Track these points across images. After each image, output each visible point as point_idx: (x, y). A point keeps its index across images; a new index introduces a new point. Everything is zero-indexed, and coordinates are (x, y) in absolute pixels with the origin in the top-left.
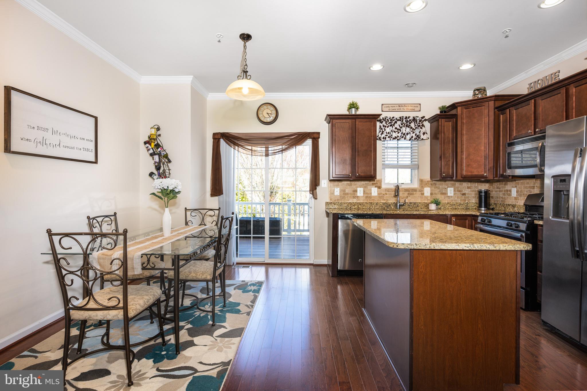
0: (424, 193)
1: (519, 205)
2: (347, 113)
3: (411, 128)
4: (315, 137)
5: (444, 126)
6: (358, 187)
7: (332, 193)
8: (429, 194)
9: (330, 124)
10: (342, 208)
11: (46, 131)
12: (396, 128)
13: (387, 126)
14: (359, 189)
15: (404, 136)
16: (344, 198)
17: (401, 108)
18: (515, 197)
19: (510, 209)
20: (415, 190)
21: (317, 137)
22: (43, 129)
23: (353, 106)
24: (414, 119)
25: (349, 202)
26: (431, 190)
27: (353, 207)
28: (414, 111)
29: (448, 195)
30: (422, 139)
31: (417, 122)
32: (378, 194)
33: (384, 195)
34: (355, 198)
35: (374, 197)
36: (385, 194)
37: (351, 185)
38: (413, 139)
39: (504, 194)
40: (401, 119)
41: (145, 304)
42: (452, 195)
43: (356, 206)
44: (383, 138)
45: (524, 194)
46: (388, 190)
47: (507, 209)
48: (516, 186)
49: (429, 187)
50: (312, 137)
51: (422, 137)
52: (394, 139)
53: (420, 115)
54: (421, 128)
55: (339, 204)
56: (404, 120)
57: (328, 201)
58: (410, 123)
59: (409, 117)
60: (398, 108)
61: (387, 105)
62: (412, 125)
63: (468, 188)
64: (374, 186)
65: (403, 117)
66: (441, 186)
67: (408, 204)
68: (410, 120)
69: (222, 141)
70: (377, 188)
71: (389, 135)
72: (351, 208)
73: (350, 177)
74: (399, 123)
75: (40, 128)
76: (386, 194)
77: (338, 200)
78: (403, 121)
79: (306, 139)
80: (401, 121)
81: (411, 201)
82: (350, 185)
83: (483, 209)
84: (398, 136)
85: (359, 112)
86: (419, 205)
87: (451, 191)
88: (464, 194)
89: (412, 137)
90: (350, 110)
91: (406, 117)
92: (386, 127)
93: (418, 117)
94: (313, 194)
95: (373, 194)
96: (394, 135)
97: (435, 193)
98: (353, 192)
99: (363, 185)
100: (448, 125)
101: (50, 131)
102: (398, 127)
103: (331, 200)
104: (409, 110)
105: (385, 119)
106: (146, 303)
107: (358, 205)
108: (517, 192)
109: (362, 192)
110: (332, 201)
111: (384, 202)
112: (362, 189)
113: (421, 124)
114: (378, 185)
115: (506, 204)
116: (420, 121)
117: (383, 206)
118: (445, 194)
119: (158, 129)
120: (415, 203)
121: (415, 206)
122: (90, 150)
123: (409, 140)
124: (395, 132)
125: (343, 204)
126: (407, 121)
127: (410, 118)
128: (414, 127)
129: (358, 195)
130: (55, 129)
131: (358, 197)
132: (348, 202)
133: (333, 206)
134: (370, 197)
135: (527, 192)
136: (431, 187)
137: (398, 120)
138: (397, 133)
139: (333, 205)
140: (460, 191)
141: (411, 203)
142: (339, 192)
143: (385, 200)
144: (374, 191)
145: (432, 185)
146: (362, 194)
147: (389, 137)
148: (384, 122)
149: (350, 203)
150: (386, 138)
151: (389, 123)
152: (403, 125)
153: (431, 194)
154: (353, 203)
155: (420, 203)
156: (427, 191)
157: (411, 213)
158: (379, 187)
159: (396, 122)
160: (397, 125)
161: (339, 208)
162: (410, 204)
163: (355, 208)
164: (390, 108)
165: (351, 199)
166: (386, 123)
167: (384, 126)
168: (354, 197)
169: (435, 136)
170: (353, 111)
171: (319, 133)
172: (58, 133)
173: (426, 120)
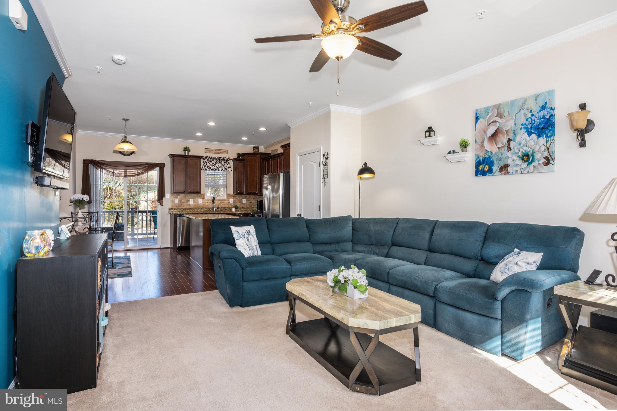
0: (229, 202)
2: (183, 153)
3: (222, 164)
4: (162, 166)
5: (239, 165)
6: (190, 198)
7: (173, 202)
8: (232, 203)
9: (172, 158)
10: (180, 211)
12: (213, 164)
14: (190, 200)
15: (218, 169)
16: (181, 205)
17: (217, 151)
20: (224, 200)
23: (186, 149)
24: (224, 159)
26: (234, 200)
27: (187, 211)
28: (223, 153)
30: (228, 171)
31: (225, 160)
32: (203, 202)
33: (206, 203)
37: (185, 197)
38: (223, 170)
40: (216, 158)
42: (245, 203)
43: (189, 210)
44: (206, 169)
46: (208, 200)
50: (159, 166)
52: (212, 170)
53: (226, 156)
54: (227, 164)
55: (178, 209)
56: (218, 159)
57: (170, 207)
58: (221, 161)
59: (221, 158)
60: (214, 151)
61: (208, 149)
62: (223, 162)
63: (253, 199)
64: (200, 198)
66: (239, 198)
67: (220, 208)
68: (221, 159)
69: (90, 165)
71: (209, 168)
72: (185, 211)
73: (184, 192)
74: (215, 160)
76: (208, 203)
77: (177, 206)
78: (217, 160)
79: (156, 167)
81: (222, 207)
83: (259, 210)
84: (214, 169)
85: (190, 154)
87: (244, 200)
88: (251, 202)
89: (222, 169)
91: (219, 158)
92: (207, 162)
93: (226, 158)
94: (160, 202)
95: (200, 203)
96: (212, 168)
97: (236, 202)
98: (187, 201)
99: (193, 197)
100: (241, 164)
102: (215, 163)
104: (221, 153)
105: (207, 158)
107: (190, 208)
110: (173, 207)
111: (206, 207)
112: (192, 200)
113: (228, 162)
114: (203, 197)
116: (227, 160)
118: (242, 202)
120: (224, 208)
123: (221, 171)
124: (212, 166)
125: (181, 208)
126: (220, 160)
128: (223, 164)
129: (190, 203)
134: (198, 204)
136: (233, 198)
137: (214, 159)
138: (214, 166)
139: (174, 209)
140: (249, 201)
141: (222, 208)
142: (177, 201)
143: (207, 206)
144: (200, 201)
146: (192, 203)
147: (209, 169)
148: (206, 160)
150: (207, 169)
151: (209, 160)
152: (217, 162)
153: (234, 202)
154: (187, 208)
155: (227, 208)
156: (231, 201)
158: (203, 199)
159: (213, 160)
160: (213, 162)
161: (178, 211)
164: (210, 151)
165: (185, 206)
166: (207, 160)
167: (206, 162)
168: (187, 205)
169: (235, 169)
170: (186, 153)
171: (164, 164)
173: (230, 160)
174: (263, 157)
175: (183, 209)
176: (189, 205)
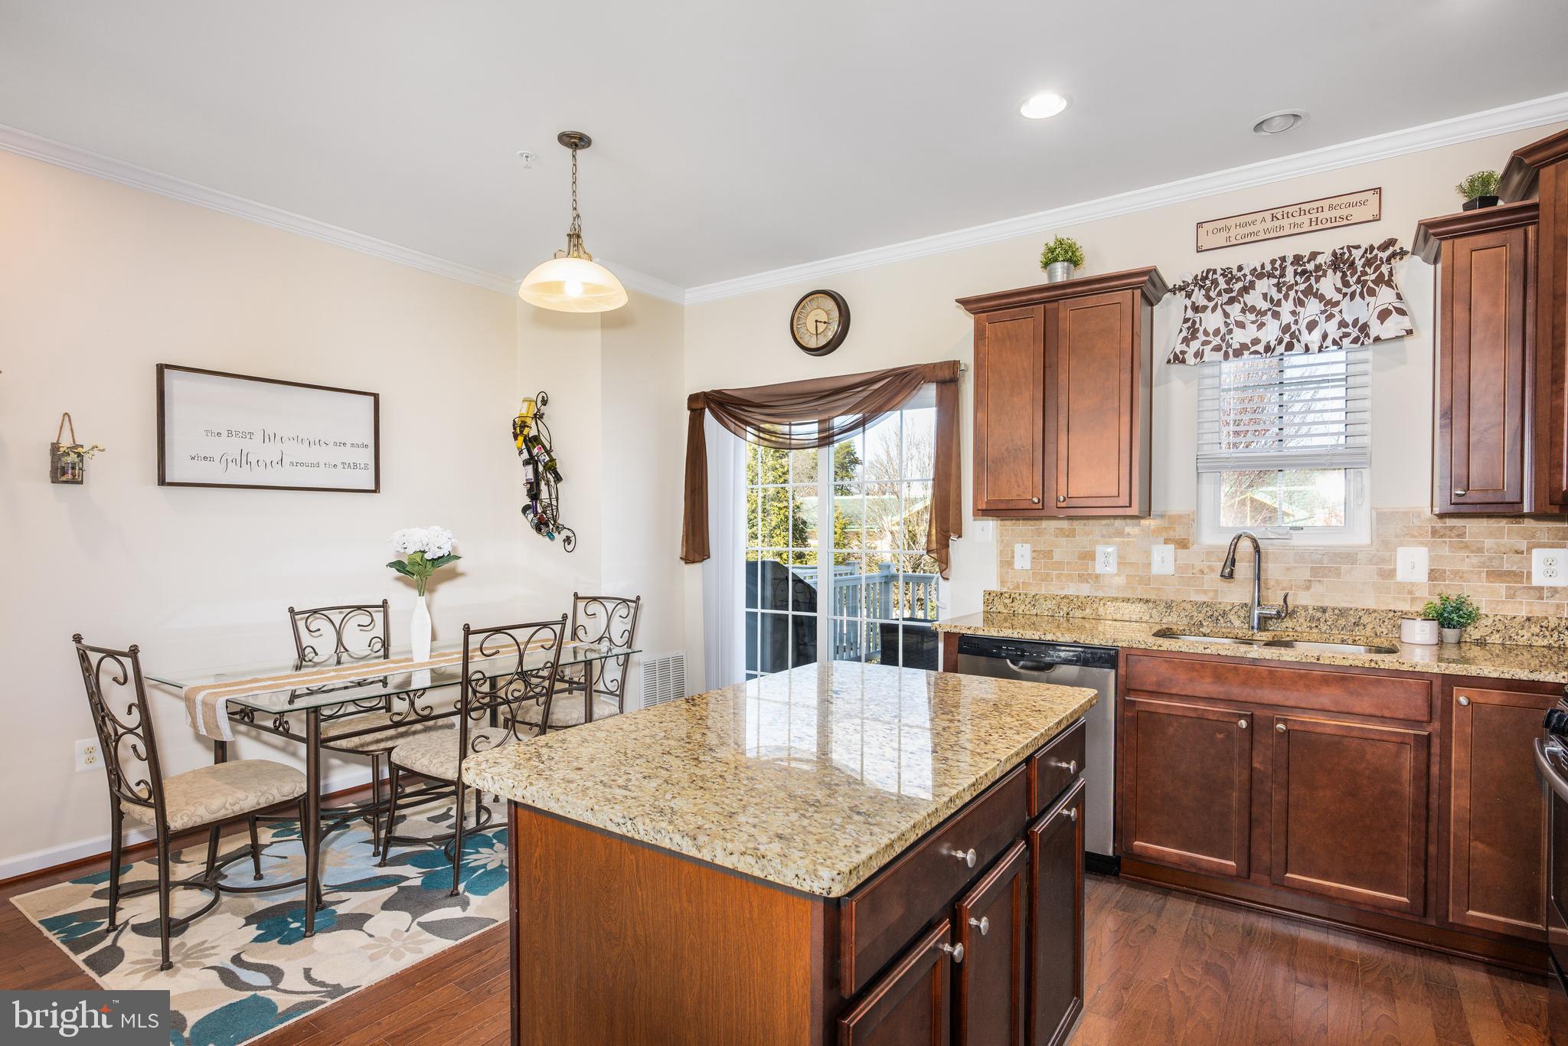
0: (1395, 570)
3: (1324, 298)
4: (946, 378)
6: (1097, 542)
7: (1007, 562)
8: (1421, 576)
10: (1036, 615)
11: (248, 436)
12: (1251, 309)
13: (1211, 305)
14: (1101, 550)
15: (1290, 340)
16: (1046, 578)
17: (1285, 222)
20: (1349, 557)
21: (949, 378)
22: (240, 435)
23: (1063, 252)
24: (1340, 260)
25: (1063, 593)
26: (1432, 559)
27: (1078, 613)
29: (1536, 583)
30: (1377, 339)
31: (1352, 267)
32: (1177, 568)
33: (1202, 572)
34: (1088, 582)
35: (1163, 579)
37: (1072, 534)
40: (1275, 270)
41: (224, 807)
42: (1558, 581)
43: (1088, 611)
44: (1193, 355)
46: (1213, 554)
49: (1422, 544)
50: (938, 378)
51: (1373, 334)
52: (1238, 353)
53: (1369, 237)
54: (1371, 293)
55: (1028, 600)
56: (1290, 270)
57: (995, 587)
58: (1319, 280)
59: (1314, 255)
60: (1269, 224)
61: (1220, 224)
62: (1328, 285)
64: (1162, 540)
65: (1283, 259)
66: (1492, 542)
67: (1311, 611)
68: (1318, 268)
69: (708, 416)
70: (1171, 547)
71: (1218, 341)
72: (1068, 614)
73: (1034, 507)
74: (1265, 285)
75: (234, 433)
76: (1212, 570)
77: (1024, 585)
78: (1283, 275)
79: (918, 387)
80: (1275, 277)
81: (1327, 603)
82: (1067, 536)
84: (1260, 342)
86: (1365, 619)
87: (1549, 563)
89: (1324, 336)
90: (1048, 269)
91: (1299, 258)
93: (1358, 247)
94: (939, 562)
95: (1157, 568)
97: (1456, 573)
98: (1079, 558)
99: (1117, 533)
100: (1494, 260)
101: (258, 437)
102: (1264, 306)
103: (1003, 583)
104: (1320, 226)
105: (1205, 279)
106: (228, 806)
107: (1095, 606)
109: (1113, 560)
110: (1005, 590)
111: (1203, 598)
112: (1113, 549)
113: (1373, 277)
114: (1179, 533)
116: (1371, 262)
117: (1195, 614)
118: (1520, 576)
119: (545, 402)
120: (1343, 613)
121: (1342, 622)
122: (362, 466)
123: (1320, 351)
124: (1244, 326)
125: (1042, 601)
126: (1305, 275)
127: (1320, 260)
128: (1334, 295)
129: (1097, 572)
130: (270, 432)
131: (1097, 576)
132: (1059, 593)
133: (1006, 606)
134: (1146, 580)
136: (1433, 547)
137: (1260, 276)
138: (1255, 327)
139: (1007, 601)
141: (1324, 611)
142: (1029, 555)
143: (1205, 592)
144: (1163, 558)
145: (1441, 536)
146: (1112, 569)
147: (1218, 349)
148: (1199, 292)
149: (1065, 597)
150: (1200, 355)
151: (1219, 294)
152: (1283, 292)
153: (1434, 575)
154: (1078, 597)
155: (1368, 612)
156: (1413, 561)
157: (1238, 655)
158: (1183, 544)
159: (1252, 286)
160: (1254, 299)
161: (1028, 612)
162: (1319, 614)
163: (1084, 616)
164: (1233, 233)
165: (1071, 585)
166: (1206, 295)
167: (1195, 308)
168: (1083, 578)
170: (1060, 273)
171: (955, 364)
172: (278, 438)
173: (1401, 248)
175: (1054, 602)
176: (1089, 580)
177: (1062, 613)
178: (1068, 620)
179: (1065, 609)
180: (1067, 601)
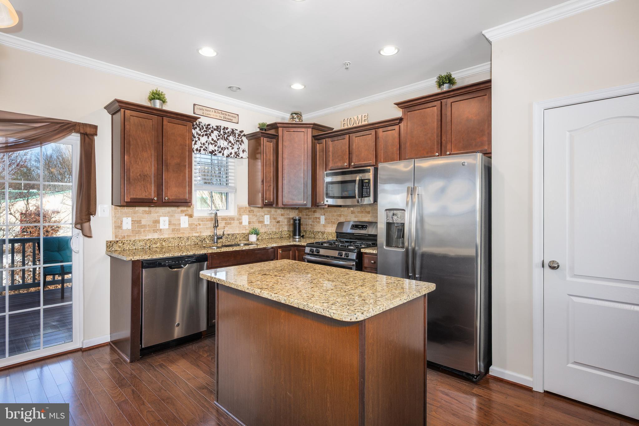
0: (242, 222)
1: (328, 232)
2: (147, 104)
3: (230, 142)
4: (86, 131)
5: (266, 146)
6: (161, 216)
7: (118, 227)
8: (247, 224)
9: (115, 113)
10: (135, 249)
12: (213, 139)
13: (202, 134)
14: (162, 219)
16: (139, 232)
17: (218, 114)
18: (323, 225)
19: (319, 236)
20: (232, 219)
21: (92, 133)
23: (156, 96)
24: (233, 132)
25: (147, 238)
26: (249, 218)
27: (154, 246)
28: (230, 121)
29: (265, 224)
30: (240, 158)
31: (235, 135)
32: (189, 225)
33: (196, 225)
34: (157, 232)
35: (184, 229)
36: (198, 225)
37: (150, 212)
38: (232, 155)
39: (313, 222)
40: (218, 128)
42: (268, 223)
43: (158, 244)
44: (197, 150)
45: (332, 222)
46: (202, 219)
47: (316, 236)
48: (325, 214)
49: (247, 214)
50: (82, 131)
51: (240, 156)
52: (210, 153)
53: (238, 128)
54: (241, 144)
55: (131, 243)
56: (222, 131)
57: (111, 238)
58: (229, 136)
59: (227, 128)
60: (213, 113)
61: (201, 107)
62: (231, 139)
63: (282, 215)
64: (184, 214)
65: (220, 126)
66: (258, 214)
67: (226, 236)
68: (228, 132)
70: (187, 217)
71: (204, 147)
72: (150, 247)
73: (154, 201)
74: (216, 133)
76: (200, 225)
77: (129, 236)
78: (220, 132)
79: (70, 132)
80: (218, 131)
81: (229, 233)
82: (148, 214)
83: (297, 237)
84: (215, 151)
85: (166, 108)
86: (237, 237)
87: (267, 218)
88: (278, 222)
89: (231, 154)
90: (152, 101)
91: (224, 128)
92: (200, 135)
93: (237, 130)
94: (82, 229)
95: (183, 226)
96: (211, 148)
97: (253, 222)
98: (153, 223)
99: (169, 212)
102: (215, 139)
103: (116, 237)
104: (226, 120)
105: (199, 124)
107: (161, 242)
108: (325, 220)
109: (167, 223)
110: (118, 240)
111: (197, 235)
112: (167, 219)
113: (240, 140)
114: (191, 212)
115: (316, 231)
116: (239, 135)
117: (196, 240)
118: (262, 222)
120: (233, 235)
121: (233, 238)
124: (212, 144)
125: (138, 242)
126: (225, 133)
127: (229, 130)
128: (233, 142)
129: (161, 228)
131: (161, 230)
132: (145, 238)
133: (120, 247)
134: (178, 230)
135: (334, 220)
136: (249, 215)
137: (215, 130)
138: (214, 145)
139: (120, 245)
140: (275, 219)
141: (230, 235)
142: (130, 223)
143: (198, 232)
144: (184, 221)
145: (250, 213)
146: (167, 226)
147: (204, 150)
148: (198, 129)
149: (149, 239)
150: (200, 151)
151: (204, 132)
152: (221, 137)
153: (249, 223)
154: (154, 239)
155: (238, 234)
156: (245, 219)
158: (191, 216)
159: (212, 132)
160: (213, 136)
161: (131, 249)
162: (228, 236)
163: (156, 246)
164: (205, 112)
165: (150, 234)
166: (200, 130)
167: (197, 133)
168: (155, 231)
169: (254, 155)
170: (158, 104)
173: (244, 135)
174: (316, 133)
175: (144, 242)
176: (158, 232)
177: (147, 247)
178: (150, 249)
179: (149, 245)
180: (149, 241)
